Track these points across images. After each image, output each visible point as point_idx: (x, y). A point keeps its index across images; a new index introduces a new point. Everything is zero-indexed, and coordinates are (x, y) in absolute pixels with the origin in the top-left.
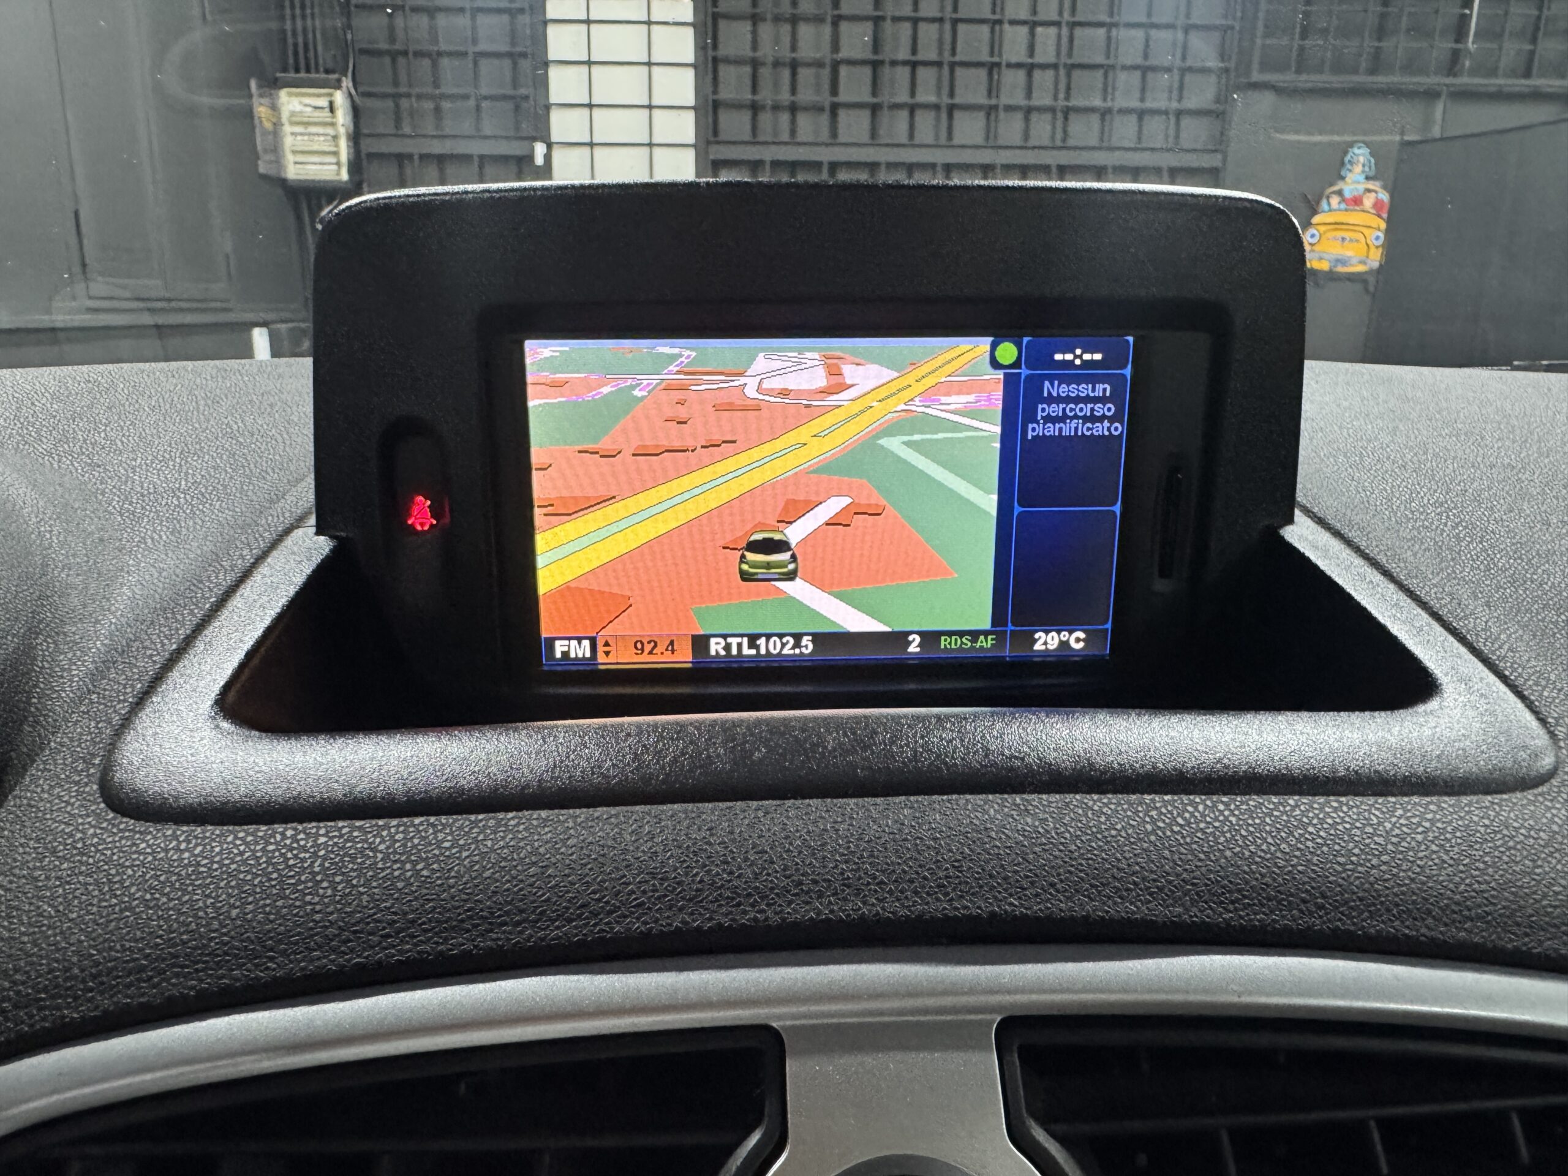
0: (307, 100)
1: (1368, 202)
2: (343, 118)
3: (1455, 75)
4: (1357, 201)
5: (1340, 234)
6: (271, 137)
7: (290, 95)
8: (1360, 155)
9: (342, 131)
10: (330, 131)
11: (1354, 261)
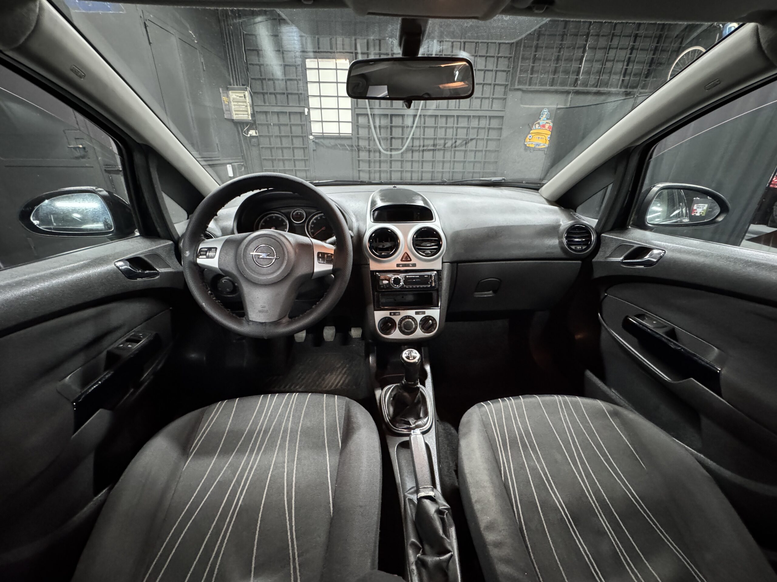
0: (237, 94)
1: (547, 126)
2: (248, 100)
3: (575, 87)
4: (544, 126)
5: (538, 136)
6: (228, 106)
7: (232, 93)
8: (546, 112)
9: (248, 104)
10: (245, 104)
11: (542, 145)
